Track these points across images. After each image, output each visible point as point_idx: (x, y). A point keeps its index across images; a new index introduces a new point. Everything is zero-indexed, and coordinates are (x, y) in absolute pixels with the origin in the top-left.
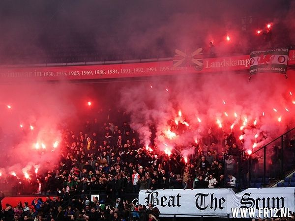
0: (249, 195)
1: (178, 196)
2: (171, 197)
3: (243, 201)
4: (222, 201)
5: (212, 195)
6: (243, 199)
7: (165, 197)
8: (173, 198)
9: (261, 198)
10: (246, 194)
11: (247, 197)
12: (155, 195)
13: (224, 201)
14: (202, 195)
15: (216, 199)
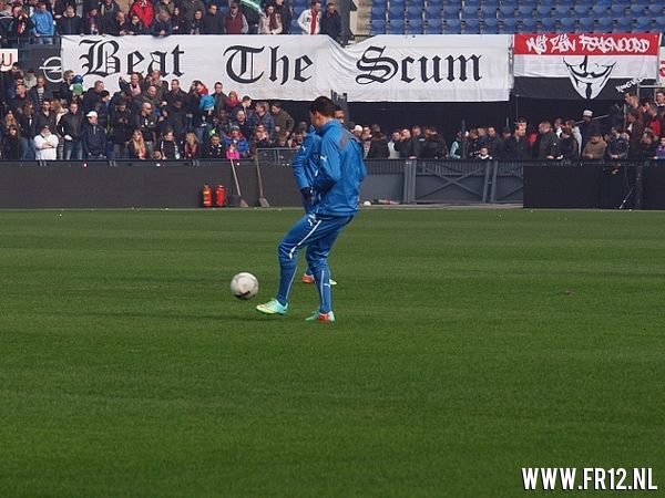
0: (381, 50)
1: (176, 52)
2: (157, 53)
3: (363, 64)
4: (303, 64)
5: (274, 51)
6: (364, 59)
7: (137, 53)
8: (163, 56)
9: (417, 58)
10: (371, 48)
11: (376, 55)
12: (108, 48)
13: (310, 63)
14: (244, 50)
15: (285, 59)
